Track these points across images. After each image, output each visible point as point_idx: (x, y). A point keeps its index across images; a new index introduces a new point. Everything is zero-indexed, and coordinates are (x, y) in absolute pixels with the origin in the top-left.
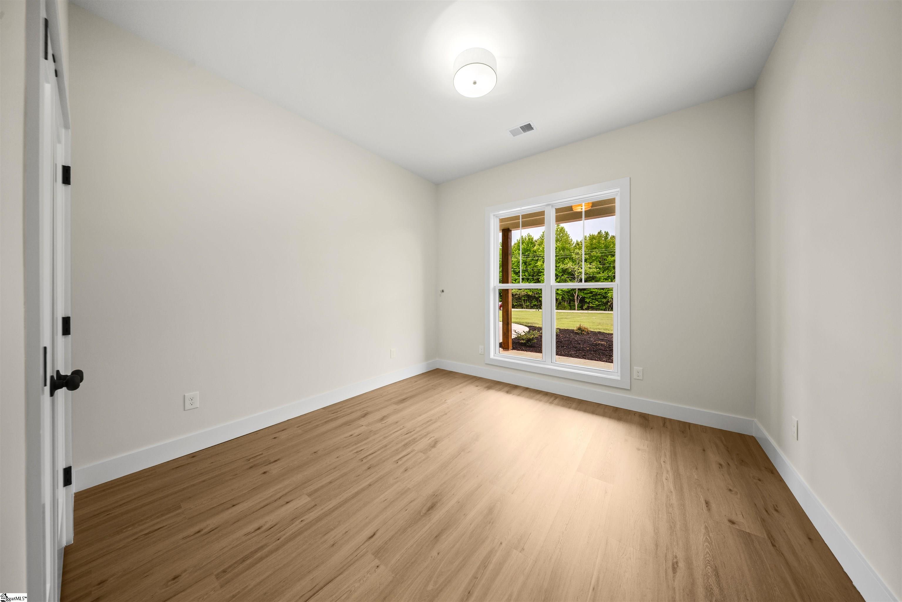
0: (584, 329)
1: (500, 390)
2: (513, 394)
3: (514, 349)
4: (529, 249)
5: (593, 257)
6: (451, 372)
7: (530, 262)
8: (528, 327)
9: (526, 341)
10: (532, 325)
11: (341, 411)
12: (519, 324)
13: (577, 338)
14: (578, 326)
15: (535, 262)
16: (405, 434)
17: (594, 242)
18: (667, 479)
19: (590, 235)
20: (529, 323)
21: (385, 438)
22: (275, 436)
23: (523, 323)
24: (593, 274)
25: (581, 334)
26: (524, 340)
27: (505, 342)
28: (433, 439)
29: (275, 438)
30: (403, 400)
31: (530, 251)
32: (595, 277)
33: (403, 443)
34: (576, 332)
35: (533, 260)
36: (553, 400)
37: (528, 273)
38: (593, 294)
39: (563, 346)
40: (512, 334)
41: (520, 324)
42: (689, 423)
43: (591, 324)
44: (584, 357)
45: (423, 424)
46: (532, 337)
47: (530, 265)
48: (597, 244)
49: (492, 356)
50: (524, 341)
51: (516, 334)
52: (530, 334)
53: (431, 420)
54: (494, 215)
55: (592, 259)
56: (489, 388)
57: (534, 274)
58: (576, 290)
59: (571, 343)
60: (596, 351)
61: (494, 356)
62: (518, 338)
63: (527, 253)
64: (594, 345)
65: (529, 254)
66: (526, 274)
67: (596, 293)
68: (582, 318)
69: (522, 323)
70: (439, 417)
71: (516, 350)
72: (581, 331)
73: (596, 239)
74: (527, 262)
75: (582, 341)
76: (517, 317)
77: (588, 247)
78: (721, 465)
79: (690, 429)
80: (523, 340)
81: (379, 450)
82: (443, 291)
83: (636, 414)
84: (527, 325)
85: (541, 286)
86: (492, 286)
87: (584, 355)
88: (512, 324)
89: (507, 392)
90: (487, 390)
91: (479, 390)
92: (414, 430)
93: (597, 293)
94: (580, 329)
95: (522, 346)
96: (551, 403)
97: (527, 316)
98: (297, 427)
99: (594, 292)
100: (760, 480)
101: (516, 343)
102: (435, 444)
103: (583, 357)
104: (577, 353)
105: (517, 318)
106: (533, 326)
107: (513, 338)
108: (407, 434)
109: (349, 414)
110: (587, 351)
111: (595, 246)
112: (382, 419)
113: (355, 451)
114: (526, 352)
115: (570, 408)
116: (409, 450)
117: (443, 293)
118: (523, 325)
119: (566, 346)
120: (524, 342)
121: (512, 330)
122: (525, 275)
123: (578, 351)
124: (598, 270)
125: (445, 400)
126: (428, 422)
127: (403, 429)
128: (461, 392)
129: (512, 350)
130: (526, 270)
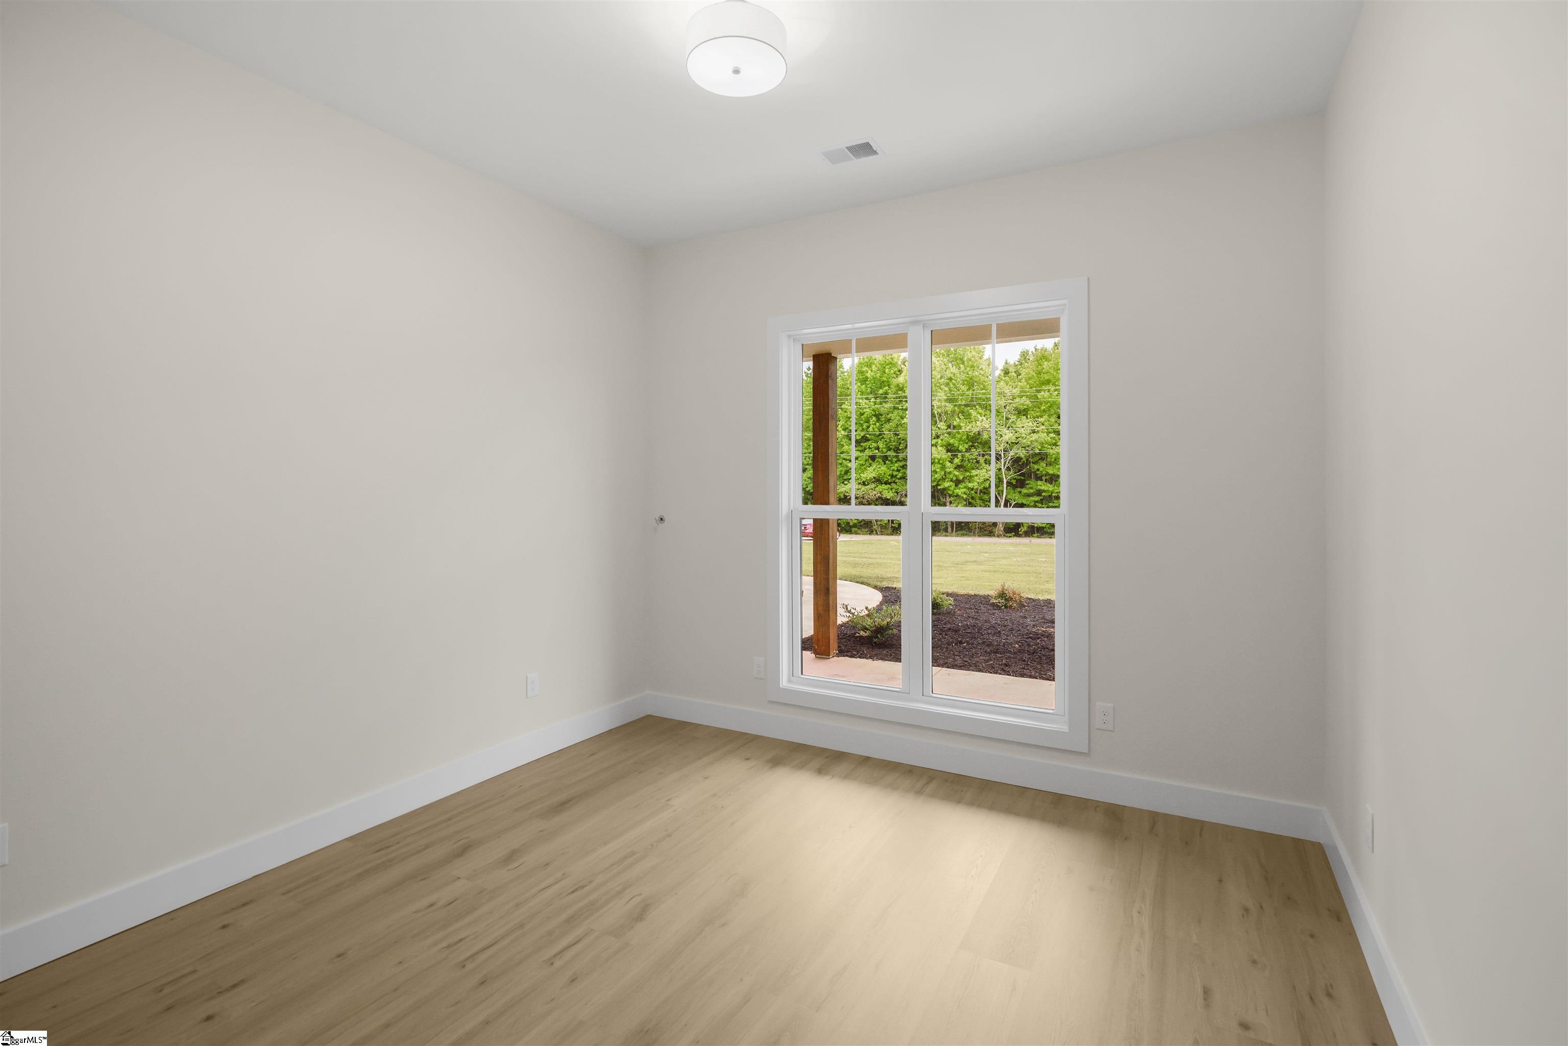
0: (1011, 595)
1: (802, 766)
2: (833, 776)
3: (842, 653)
4: (886, 379)
5: (1041, 404)
6: (683, 724)
7: (888, 414)
8: (881, 589)
9: (872, 631)
10: (890, 586)
11: (398, 843)
12: (857, 582)
13: (996, 618)
14: (998, 586)
15: (901, 413)
16: (570, 894)
17: (1044, 367)
18: (1138, 950)
19: (1036, 349)
20: (883, 579)
21: (518, 905)
22: (225, 923)
23: (870, 578)
24: (1043, 447)
25: (1006, 607)
26: (867, 629)
27: (820, 637)
28: (638, 899)
29: (224, 927)
30: (563, 806)
31: (889, 386)
32: (1046, 455)
33: (564, 916)
34: (993, 603)
35: (895, 408)
36: (924, 785)
37: (886, 441)
38: (1042, 498)
39: (961, 642)
40: (838, 614)
41: (862, 583)
42: (1202, 821)
43: (1032, 579)
44: (1007, 669)
45: (612, 865)
46: (885, 622)
47: (889, 420)
48: (1052, 371)
49: (784, 682)
50: (866, 632)
51: (848, 614)
52: (883, 616)
53: (633, 853)
54: (789, 336)
55: (1040, 408)
56: (776, 762)
57: (899, 445)
58: (1003, 487)
59: (978, 632)
60: (1033, 653)
61: (789, 681)
62: (851, 625)
63: (881, 391)
64: (1031, 638)
65: (886, 393)
66: (881, 445)
67: (1050, 494)
68: (1015, 560)
69: (865, 580)
70: (652, 845)
71: (847, 656)
72: (1005, 599)
73: (1051, 360)
74: (882, 415)
75: (1005, 626)
76: (857, 559)
77: (1030, 378)
78: (1246, 910)
79: (1201, 835)
80: (865, 629)
81: (503, 937)
82: (662, 519)
83: (1098, 808)
84: (878, 584)
85: (900, 512)
86: (784, 509)
87: (1006, 665)
88: (838, 581)
89: (820, 771)
90: (771, 768)
91: (752, 768)
92: (591, 882)
93: (1052, 493)
94: (1002, 595)
95: (862, 644)
96: (919, 792)
97: (880, 558)
98: (284, 894)
99: (1044, 491)
100: (1312, 936)
101: (849, 636)
102: (641, 913)
103: (1003, 670)
104: (991, 660)
105: (855, 565)
106: (892, 588)
107: (839, 622)
108: (573, 892)
109: (419, 851)
110: (1015, 653)
111: (1048, 378)
112: (510, 857)
113: (444, 944)
114: (870, 661)
115: (959, 802)
116: (579, 931)
117: (662, 525)
118: (868, 585)
119: (967, 642)
120: (866, 635)
121: (838, 606)
122: (878, 448)
123: (995, 652)
124: (1052, 435)
125: (668, 800)
126: (625, 858)
127: (562, 880)
128: (706, 778)
129: (838, 655)
130: (880, 435)
